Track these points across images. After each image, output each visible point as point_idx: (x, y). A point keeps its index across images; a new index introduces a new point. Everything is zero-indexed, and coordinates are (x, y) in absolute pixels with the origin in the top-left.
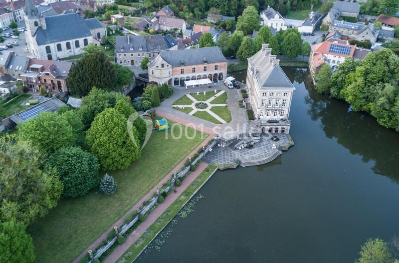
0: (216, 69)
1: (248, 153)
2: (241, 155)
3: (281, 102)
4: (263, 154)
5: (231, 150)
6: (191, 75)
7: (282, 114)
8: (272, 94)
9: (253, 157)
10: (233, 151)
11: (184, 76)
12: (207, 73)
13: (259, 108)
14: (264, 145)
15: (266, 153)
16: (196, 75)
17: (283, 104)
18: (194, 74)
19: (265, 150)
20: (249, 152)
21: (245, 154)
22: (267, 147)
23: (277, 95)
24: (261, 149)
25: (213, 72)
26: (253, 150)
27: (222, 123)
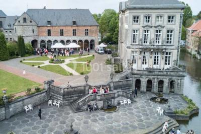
0: (87, 34)
1: (103, 119)
2: (86, 123)
3: (163, 35)
4: (136, 124)
5: (71, 112)
6: (59, 38)
7: (167, 61)
8: (148, 18)
9: (112, 127)
10: (72, 114)
11: (52, 38)
12: (77, 38)
13: (128, 48)
14: (138, 108)
15: (142, 121)
16: (65, 39)
17: (169, 39)
18: (62, 38)
19: (140, 117)
20: (105, 117)
21: (95, 121)
22: (145, 111)
23: (156, 21)
24: (133, 114)
25: (84, 38)
26: (114, 114)
27: (71, 74)
